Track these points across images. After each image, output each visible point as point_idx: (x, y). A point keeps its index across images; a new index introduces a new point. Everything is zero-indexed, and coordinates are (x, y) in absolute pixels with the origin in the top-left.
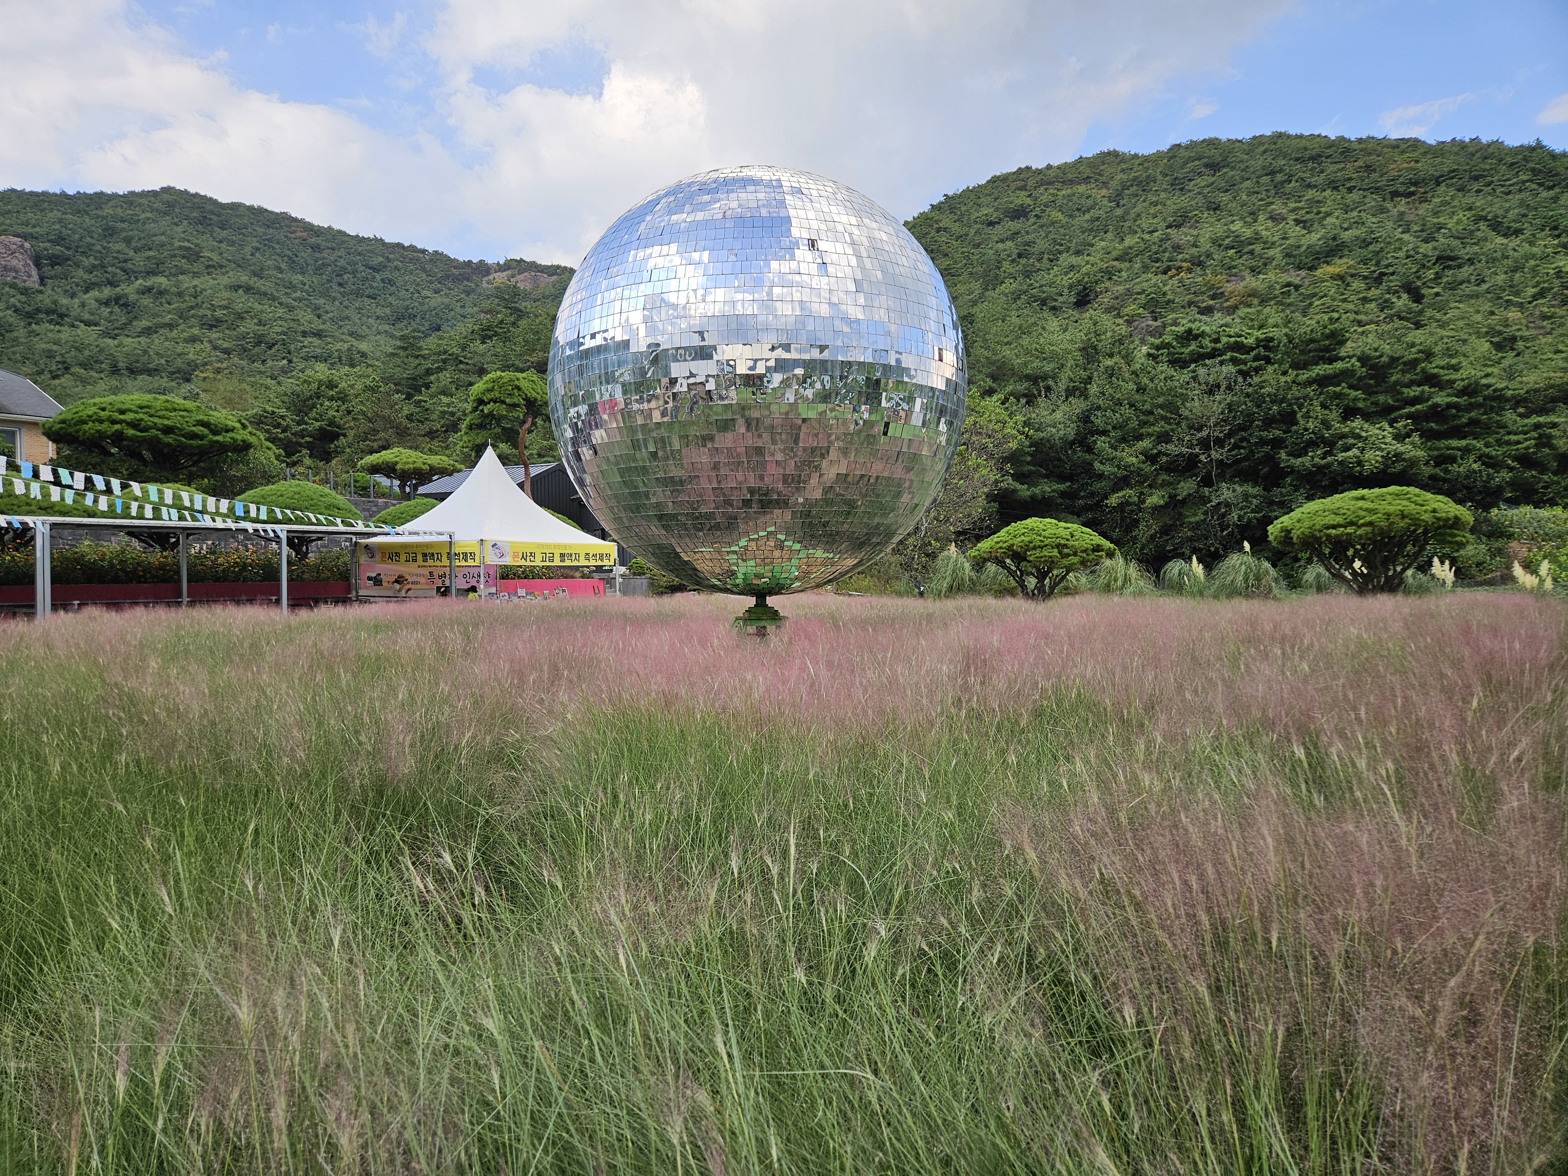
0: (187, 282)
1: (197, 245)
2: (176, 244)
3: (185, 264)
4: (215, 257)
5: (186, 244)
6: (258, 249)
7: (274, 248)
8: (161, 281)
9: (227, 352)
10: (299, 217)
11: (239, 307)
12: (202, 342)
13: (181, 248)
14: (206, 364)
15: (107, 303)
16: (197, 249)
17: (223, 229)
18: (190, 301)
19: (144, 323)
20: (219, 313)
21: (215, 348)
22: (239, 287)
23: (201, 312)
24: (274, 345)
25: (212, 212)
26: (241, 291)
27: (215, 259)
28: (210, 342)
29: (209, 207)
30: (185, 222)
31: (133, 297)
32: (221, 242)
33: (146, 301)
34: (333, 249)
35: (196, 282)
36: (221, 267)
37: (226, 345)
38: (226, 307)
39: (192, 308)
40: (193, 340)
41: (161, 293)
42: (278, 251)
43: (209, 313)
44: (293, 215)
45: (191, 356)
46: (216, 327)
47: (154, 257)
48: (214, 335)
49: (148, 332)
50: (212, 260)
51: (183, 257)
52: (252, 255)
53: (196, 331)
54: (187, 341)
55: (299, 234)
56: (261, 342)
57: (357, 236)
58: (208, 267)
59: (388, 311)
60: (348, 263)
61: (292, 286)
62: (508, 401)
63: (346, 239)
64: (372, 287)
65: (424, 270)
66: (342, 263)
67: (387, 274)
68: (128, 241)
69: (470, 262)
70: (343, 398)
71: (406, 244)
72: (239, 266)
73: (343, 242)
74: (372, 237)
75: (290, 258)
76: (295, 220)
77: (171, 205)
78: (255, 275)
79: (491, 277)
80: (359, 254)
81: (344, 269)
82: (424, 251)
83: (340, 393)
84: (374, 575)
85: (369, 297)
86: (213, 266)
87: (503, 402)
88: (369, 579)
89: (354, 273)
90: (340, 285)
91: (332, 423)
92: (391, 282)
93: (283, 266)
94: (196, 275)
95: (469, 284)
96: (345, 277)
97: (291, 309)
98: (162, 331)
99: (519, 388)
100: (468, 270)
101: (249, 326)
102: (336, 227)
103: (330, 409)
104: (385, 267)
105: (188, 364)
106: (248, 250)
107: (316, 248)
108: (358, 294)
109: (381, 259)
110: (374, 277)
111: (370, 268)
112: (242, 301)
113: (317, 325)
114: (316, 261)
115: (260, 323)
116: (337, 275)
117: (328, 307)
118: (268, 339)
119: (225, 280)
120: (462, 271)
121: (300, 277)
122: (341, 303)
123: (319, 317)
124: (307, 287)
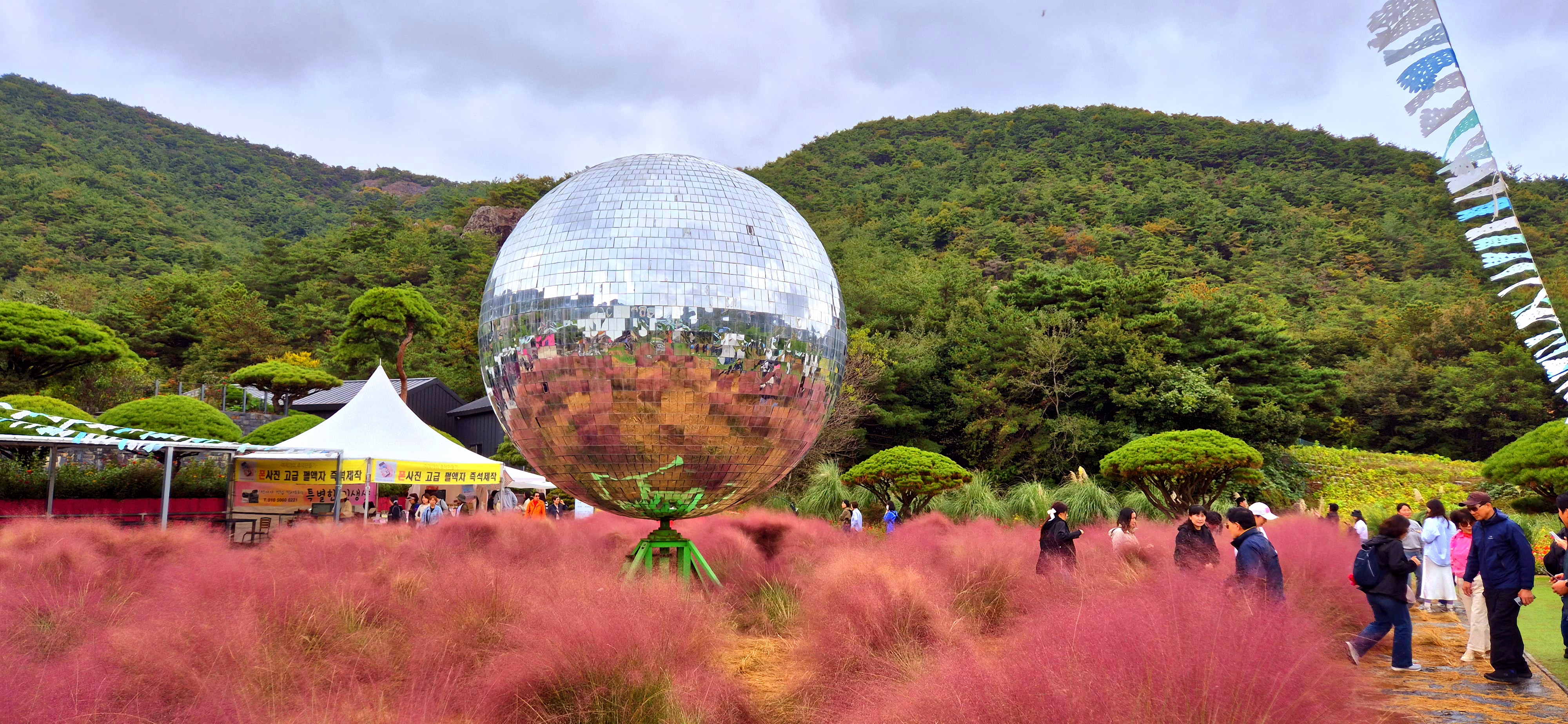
0: (24, 173)
1: (38, 135)
2: (16, 133)
3: (23, 154)
4: (58, 148)
5: (27, 134)
6: (106, 142)
7: (124, 142)
9: (63, 246)
10: (156, 113)
11: (81, 201)
12: (34, 235)
13: (20, 137)
14: (37, 258)
16: (39, 139)
17: (70, 120)
18: (25, 193)
20: (56, 206)
21: (49, 242)
22: (82, 180)
23: (37, 204)
24: (116, 241)
25: (58, 103)
26: (83, 184)
27: (58, 150)
28: (44, 235)
29: (57, 98)
30: (27, 112)
32: (66, 133)
34: (191, 147)
35: (35, 173)
36: (64, 158)
37: (61, 239)
38: (65, 201)
39: (27, 199)
40: (24, 232)
42: (129, 145)
43: (45, 205)
44: (149, 111)
45: (21, 249)
46: (52, 220)
48: (49, 228)
50: (54, 151)
51: (22, 146)
52: (100, 147)
53: (29, 223)
54: (18, 233)
55: (153, 130)
56: (102, 238)
57: (219, 135)
58: (49, 158)
59: (247, 212)
60: (207, 162)
61: (140, 182)
62: (389, 316)
63: (206, 137)
64: (231, 187)
65: (289, 173)
66: (200, 161)
67: (249, 176)
69: (340, 168)
70: (202, 303)
71: (272, 146)
72: (83, 158)
73: (203, 141)
74: (235, 137)
75: (142, 153)
76: (151, 116)
77: (13, 93)
78: (101, 168)
79: (361, 184)
80: (220, 154)
81: (201, 168)
82: (290, 155)
83: (199, 297)
84: (249, 491)
85: (227, 197)
86: (55, 157)
87: (385, 318)
88: (245, 495)
89: (213, 172)
90: (196, 183)
91: (187, 329)
92: (252, 184)
93: (133, 160)
94: (35, 165)
95: (338, 189)
96: (203, 175)
97: (138, 205)
99: (401, 304)
100: (336, 176)
101: (91, 221)
102: (196, 124)
103: (187, 316)
104: (247, 168)
105: (17, 257)
106: (95, 144)
107: (170, 145)
108: (216, 193)
109: (243, 160)
110: (235, 178)
111: (231, 168)
112: (84, 195)
113: (167, 222)
114: (170, 158)
115: (102, 218)
116: (193, 174)
117: (180, 206)
118: (111, 234)
119: (67, 173)
120: (330, 176)
121: (151, 173)
122: (195, 202)
123: (169, 214)
124: (159, 183)
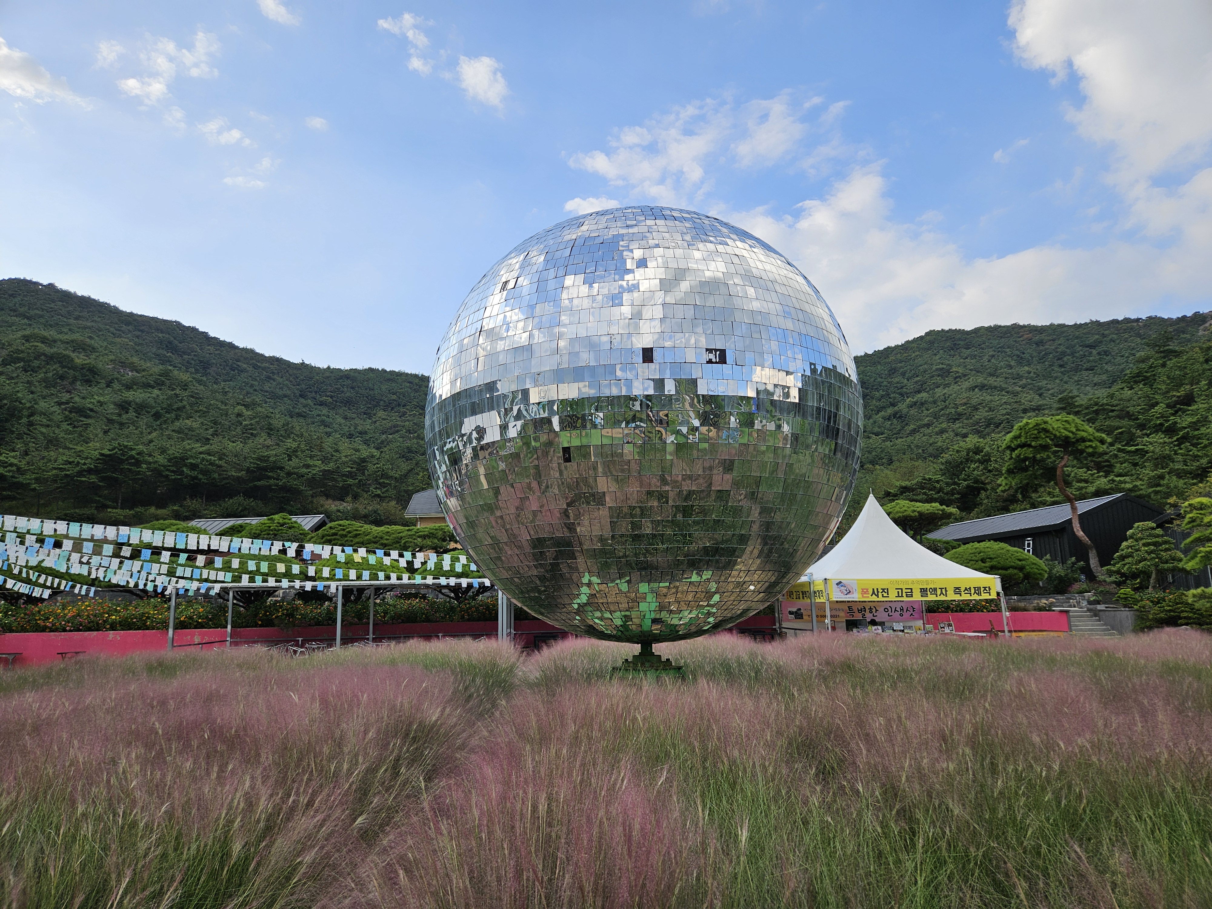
0: (940, 392)
1: (949, 365)
2: (934, 368)
3: (939, 380)
4: (960, 370)
5: (941, 366)
6: (993, 356)
7: (1005, 352)
8: (924, 395)
10: (1026, 324)
11: (974, 402)
13: (937, 369)
15: (889, 419)
16: (948, 367)
17: (968, 348)
18: (941, 405)
19: (912, 427)
20: (960, 409)
21: (957, 435)
22: (976, 387)
23: (948, 411)
24: (1000, 424)
25: (960, 339)
26: (977, 390)
27: (960, 371)
28: (953, 431)
29: (958, 336)
30: (941, 352)
31: (905, 411)
32: (966, 358)
33: (913, 412)
34: (1054, 340)
35: (946, 391)
36: (965, 376)
37: (964, 431)
38: (965, 404)
39: (942, 409)
40: (942, 432)
41: (922, 404)
42: (1009, 353)
43: (953, 410)
44: (1021, 324)
45: (939, 444)
46: (958, 419)
47: (919, 381)
48: (956, 426)
49: (914, 432)
50: (958, 372)
51: (939, 376)
52: (989, 361)
53: (944, 425)
55: (1026, 336)
56: (990, 424)
57: (1076, 324)
58: (955, 378)
59: (1104, 377)
60: (1067, 348)
61: (1019, 377)
63: (1065, 329)
64: (1089, 361)
65: (1139, 335)
66: (1062, 349)
68: (903, 374)
69: (1184, 317)
71: (1120, 318)
72: (978, 372)
73: (1063, 332)
74: (1088, 321)
75: (1018, 356)
76: (1024, 326)
77: (932, 343)
78: (991, 375)
79: (1207, 325)
80: (1077, 338)
81: (1064, 354)
82: (1138, 320)
85: (1087, 370)
86: (959, 377)
89: (1072, 354)
90: (1061, 366)
92: (1106, 353)
93: (1013, 363)
94: (947, 385)
95: (1185, 336)
96: (1065, 359)
97: (1016, 394)
98: (922, 430)
100: (1183, 325)
101: (982, 414)
104: (1101, 342)
105: (937, 450)
106: (986, 358)
107: (1040, 343)
108: (1077, 370)
109: (1097, 336)
110: (1091, 353)
111: (1087, 347)
112: (977, 397)
113: (1037, 401)
114: (1039, 353)
115: (990, 410)
116: (1058, 359)
117: (1049, 386)
118: (996, 420)
119: (966, 385)
120: (1175, 327)
121: (1026, 368)
122: (1061, 380)
123: (1040, 395)
124: (1032, 374)
